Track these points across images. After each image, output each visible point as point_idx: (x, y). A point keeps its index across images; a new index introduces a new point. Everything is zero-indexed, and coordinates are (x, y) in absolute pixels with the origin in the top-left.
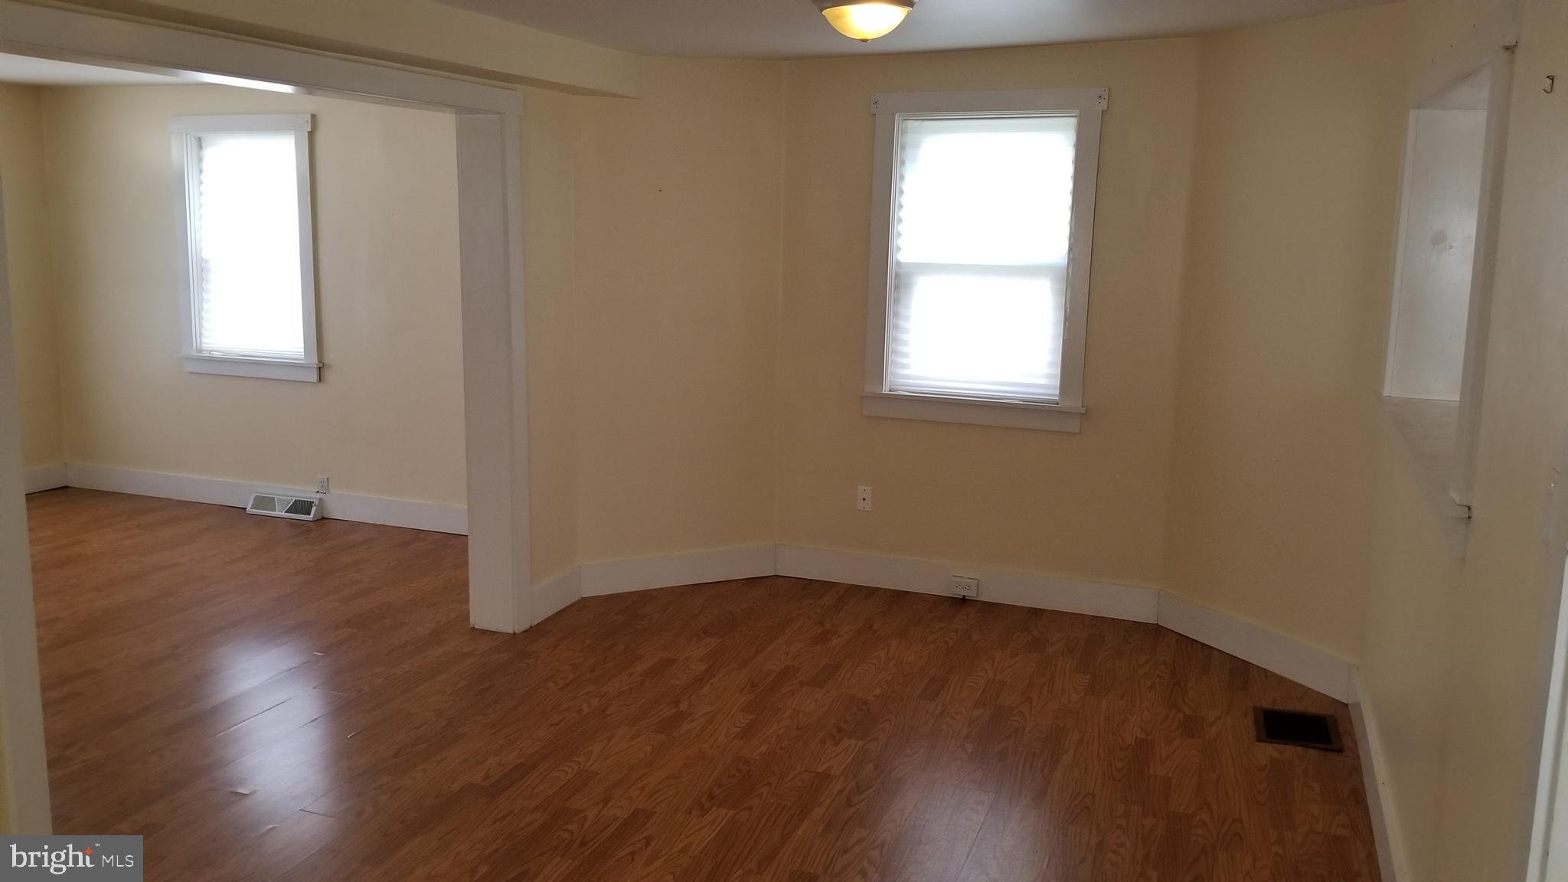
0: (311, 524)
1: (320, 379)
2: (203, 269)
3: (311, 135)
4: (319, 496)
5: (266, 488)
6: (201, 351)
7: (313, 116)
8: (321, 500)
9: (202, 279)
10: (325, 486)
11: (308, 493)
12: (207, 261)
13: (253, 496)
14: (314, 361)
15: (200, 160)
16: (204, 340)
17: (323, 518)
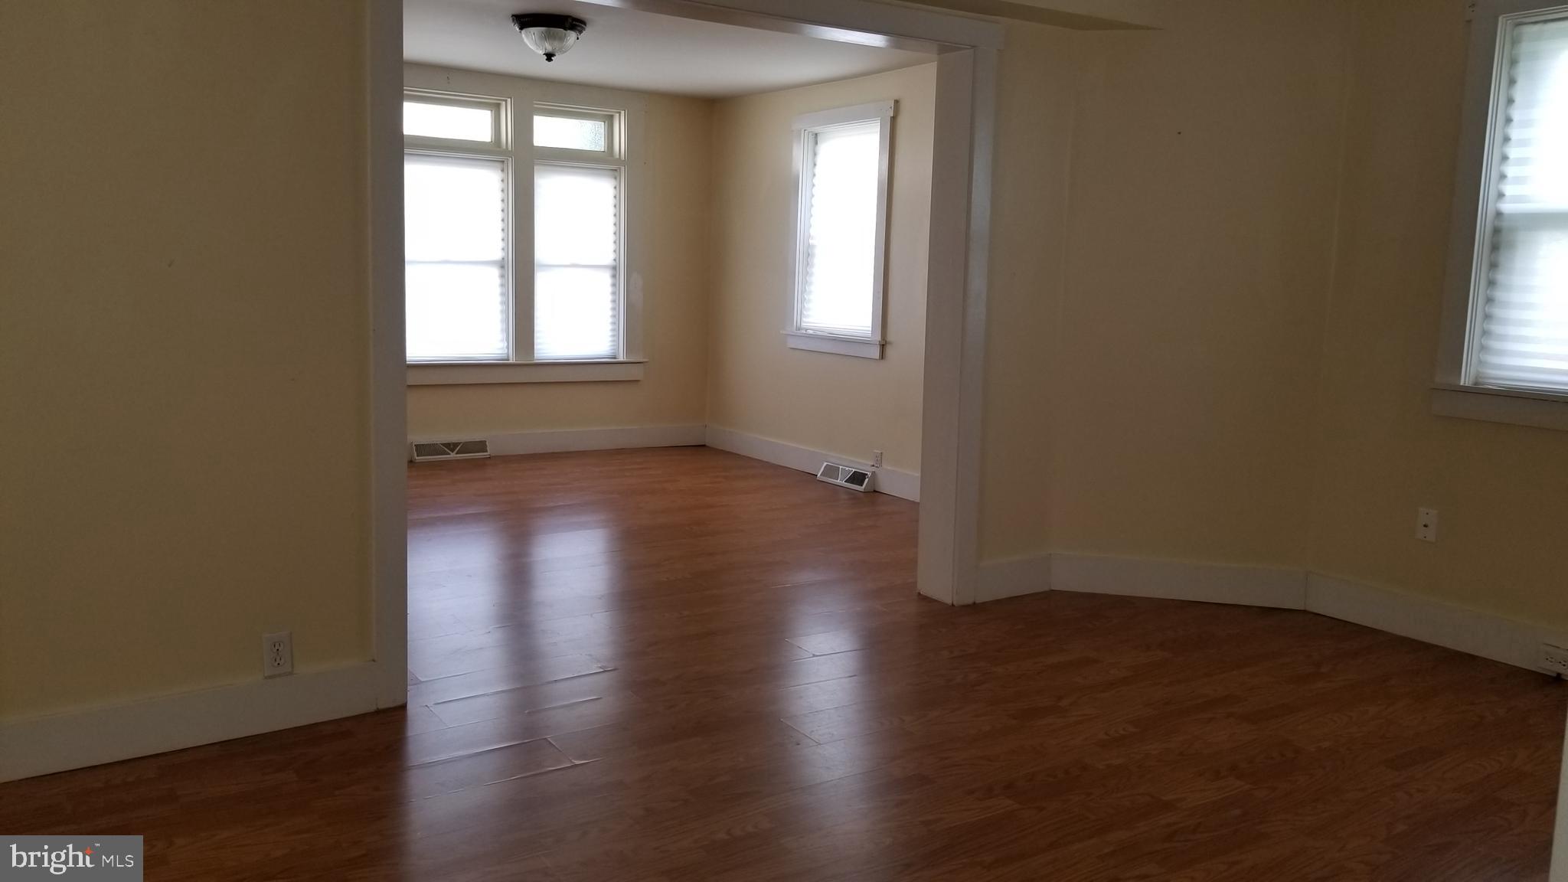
0: (861, 494)
1: (882, 356)
2: (809, 255)
3: (894, 119)
4: (873, 469)
5: (835, 458)
6: (799, 329)
7: (897, 102)
8: (874, 473)
9: (808, 264)
10: (879, 459)
11: (865, 466)
12: (813, 246)
13: (825, 464)
14: (878, 338)
15: (815, 154)
16: (804, 319)
17: (875, 491)
